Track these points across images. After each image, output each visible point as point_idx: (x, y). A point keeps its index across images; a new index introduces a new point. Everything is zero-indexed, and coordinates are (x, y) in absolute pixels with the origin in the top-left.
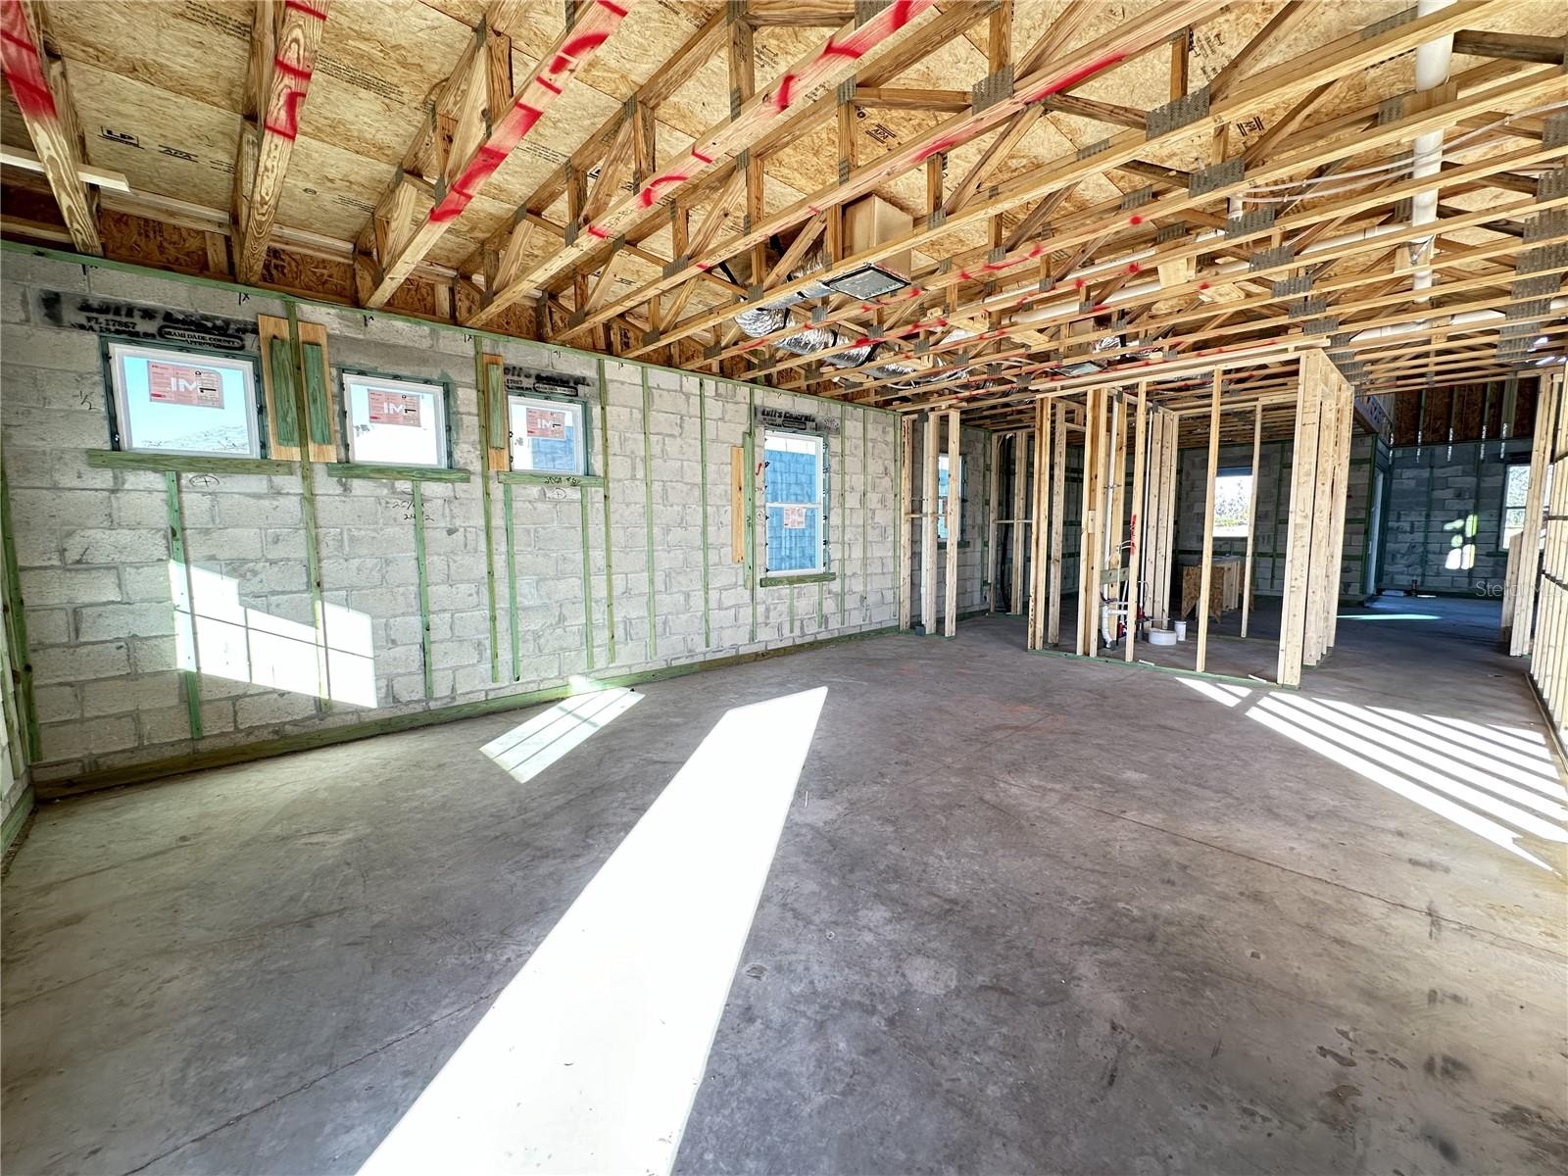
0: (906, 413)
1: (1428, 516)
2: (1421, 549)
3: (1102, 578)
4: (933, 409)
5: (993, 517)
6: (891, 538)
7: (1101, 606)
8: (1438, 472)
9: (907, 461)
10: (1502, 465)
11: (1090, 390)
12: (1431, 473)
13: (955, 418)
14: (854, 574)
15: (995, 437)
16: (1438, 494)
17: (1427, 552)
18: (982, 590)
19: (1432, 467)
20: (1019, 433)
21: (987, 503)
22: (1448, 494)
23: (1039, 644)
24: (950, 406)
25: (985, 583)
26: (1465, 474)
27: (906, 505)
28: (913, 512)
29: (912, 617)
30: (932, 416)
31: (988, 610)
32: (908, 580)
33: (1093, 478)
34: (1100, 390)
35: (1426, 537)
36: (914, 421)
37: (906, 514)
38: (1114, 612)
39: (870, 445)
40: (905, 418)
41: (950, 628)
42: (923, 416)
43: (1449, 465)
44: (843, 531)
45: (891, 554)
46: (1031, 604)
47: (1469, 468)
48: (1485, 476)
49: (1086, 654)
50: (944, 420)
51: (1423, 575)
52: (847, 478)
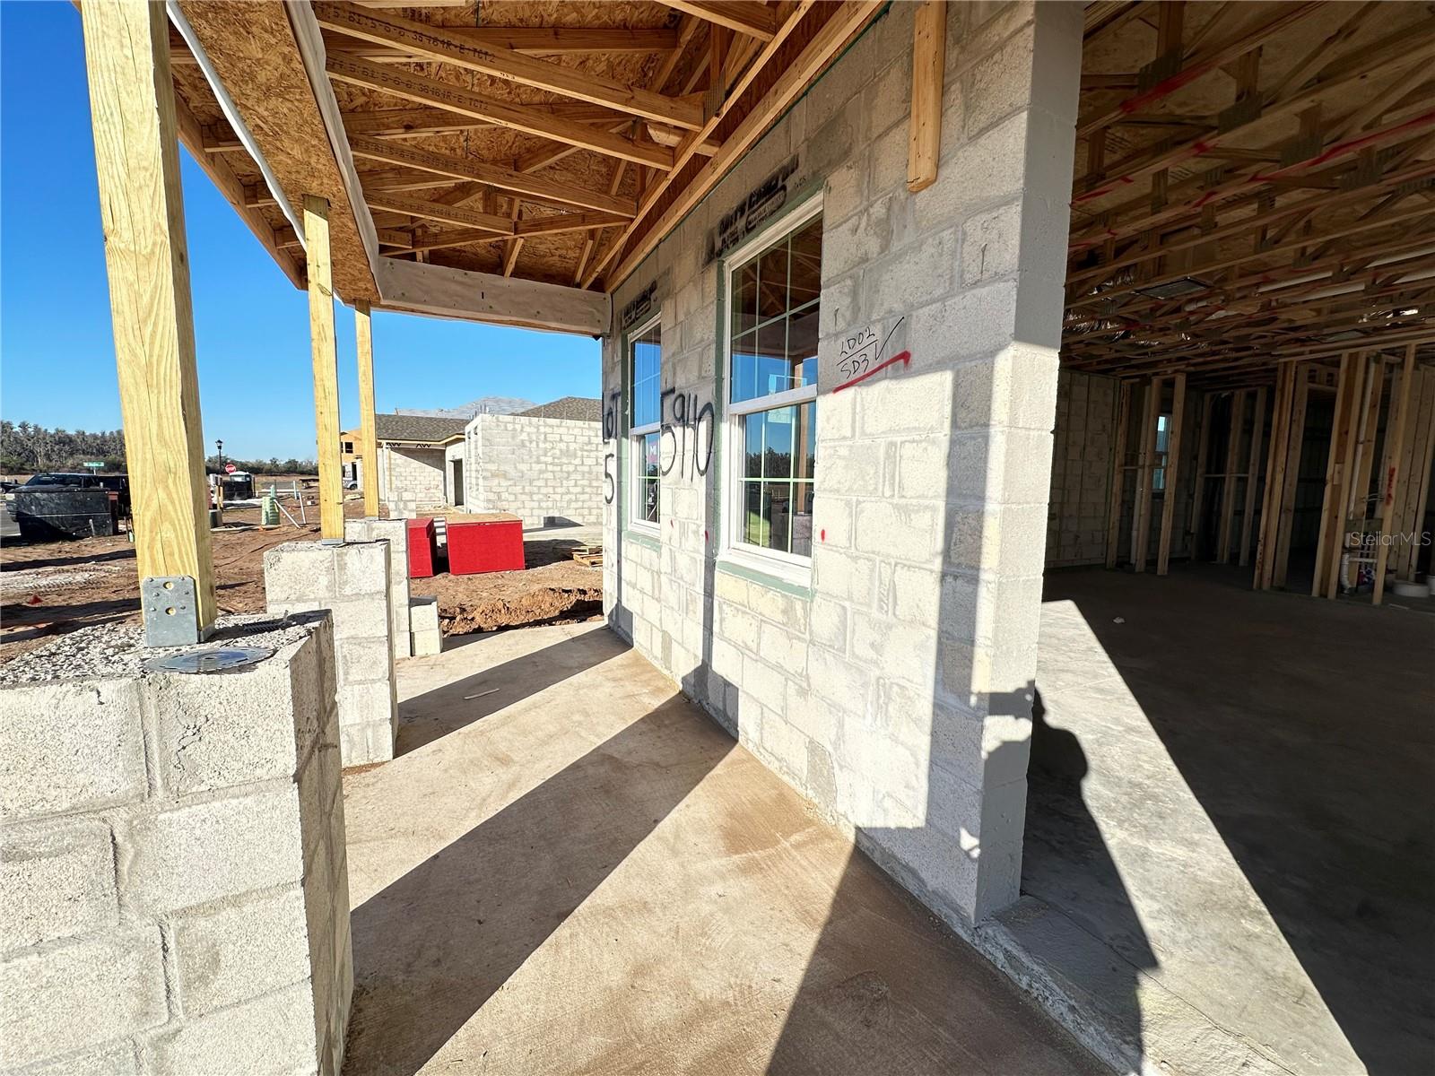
0: (1124, 378)
3: (1346, 526)
4: (1157, 374)
5: (1200, 471)
6: (1104, 487)
7: (1343, 553)
9: (1124, 420)
11: (1345, 354)
13: (1181, 382)
14: (1070, 516)
15: (1208, 397)
18: (1183, 539)
20: (1237, 392)
21: (1196, 458)
23: (1266, 586)
24: (1176, 371)
25: (1187, 533)
27: (1120, 458)
28: (1126, 464)
29: (1118, 557)
30: (1156, 380)
31: (1188, 558)
32: (1117, 524)
33: (1344, 433)
34: (1357, 353)
36: (1132, 384)
37: (1120, 466)
38: (1356, 559)
39: (1092, 406)
40: (1125, 382)
41: (1162, 567)
42: (1146, 381)
44: (1065, 479)
45: (1103, 500)
46: (1260, 548)
49: (1324, 595)
50: (1169, 384)
52: (1071, 434)
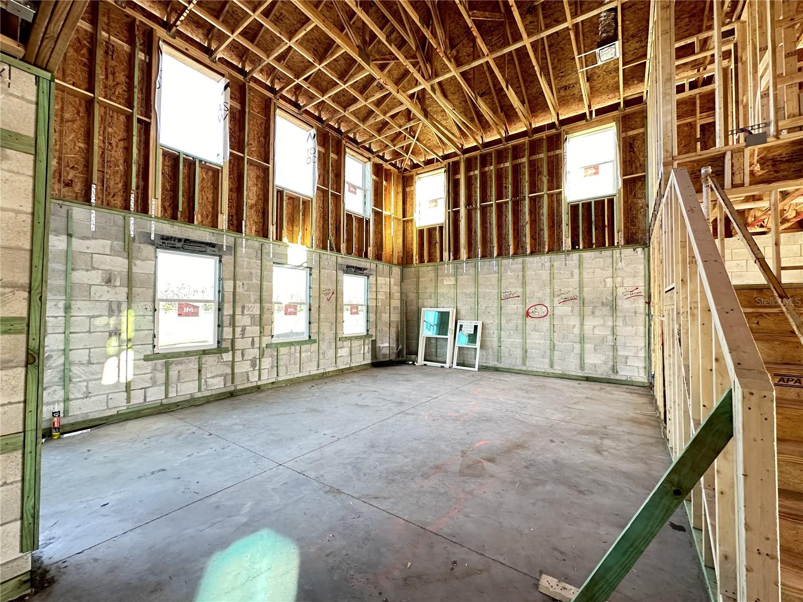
1: (67, 308)
2: (61, 360)
8: (77, 244)
10: (151, 248)
12: (69, 243)
16: (79, 276)
17: (71, 364)
19: (70, 235)
22: (95, 277)
26: (113, 252)
35: (67, 341)
43: (94, 237)
47: (118, 245)
48: (138, 259)
51: (67, 400)
